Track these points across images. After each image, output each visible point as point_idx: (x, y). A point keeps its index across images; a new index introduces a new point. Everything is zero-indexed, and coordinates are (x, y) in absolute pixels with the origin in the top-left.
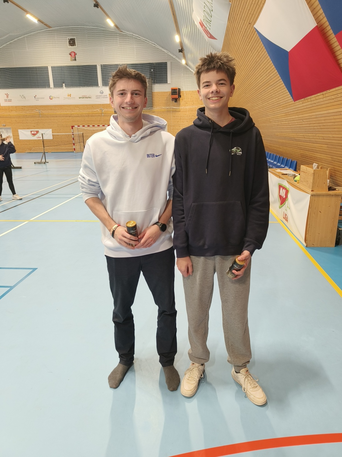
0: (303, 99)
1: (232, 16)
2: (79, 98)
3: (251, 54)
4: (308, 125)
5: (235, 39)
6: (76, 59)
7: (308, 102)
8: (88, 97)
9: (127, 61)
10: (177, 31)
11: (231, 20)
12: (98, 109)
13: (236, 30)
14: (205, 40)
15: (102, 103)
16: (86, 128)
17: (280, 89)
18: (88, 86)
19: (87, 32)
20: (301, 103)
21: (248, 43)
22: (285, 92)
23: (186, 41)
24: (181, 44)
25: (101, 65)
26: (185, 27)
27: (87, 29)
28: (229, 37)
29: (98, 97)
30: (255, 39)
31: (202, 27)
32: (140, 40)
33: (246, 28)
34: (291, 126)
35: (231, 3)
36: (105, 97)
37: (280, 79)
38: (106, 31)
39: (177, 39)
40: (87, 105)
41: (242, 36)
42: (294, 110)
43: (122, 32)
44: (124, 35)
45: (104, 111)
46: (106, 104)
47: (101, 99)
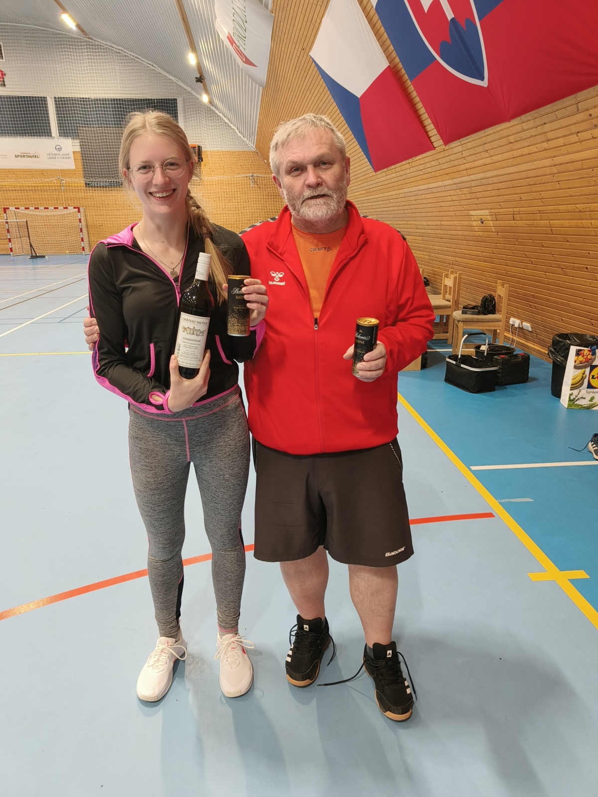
0: (386, 170)
1: (277, 34)
2: (16, 157)
3: (310, 96)
4: (396, 208)
5: (285, 69)
6: (6, 83)
7: (393, 173)
8: (32, 155)
9: (105, 93)
10: (190, 46)
11: (276, 39)
12: (53, 179)
13: (285, 56)
14: (239, 66)
15: (60, 168)
16: (32, 211)
17: (355, 153)
18: (31, 136)
19: (24, 35)
20: (384, 174)
21: (304, 79)
22: (362, 158)
23: (208, 65)
24: (200, 67)
25: (55, 98)
26: (205, 40)
27: (24, 29)
28: (275, 64)
29: (53, 156)
30: (314, 73)
31: (232, 45)
32: (126, 56)
33: (298, 54)
34: (376, 210)
35: (273, 15)
36: (65, 157)
37: (353, 139)
38: (61, 36)
39: (192, 59)
40: (30, 171)
41: (294, 66)
42: (376, 185)
43: (92, 39)
44: (95, 46)
45: (64, 182)
46: (68, 170)
47: (57, 159)
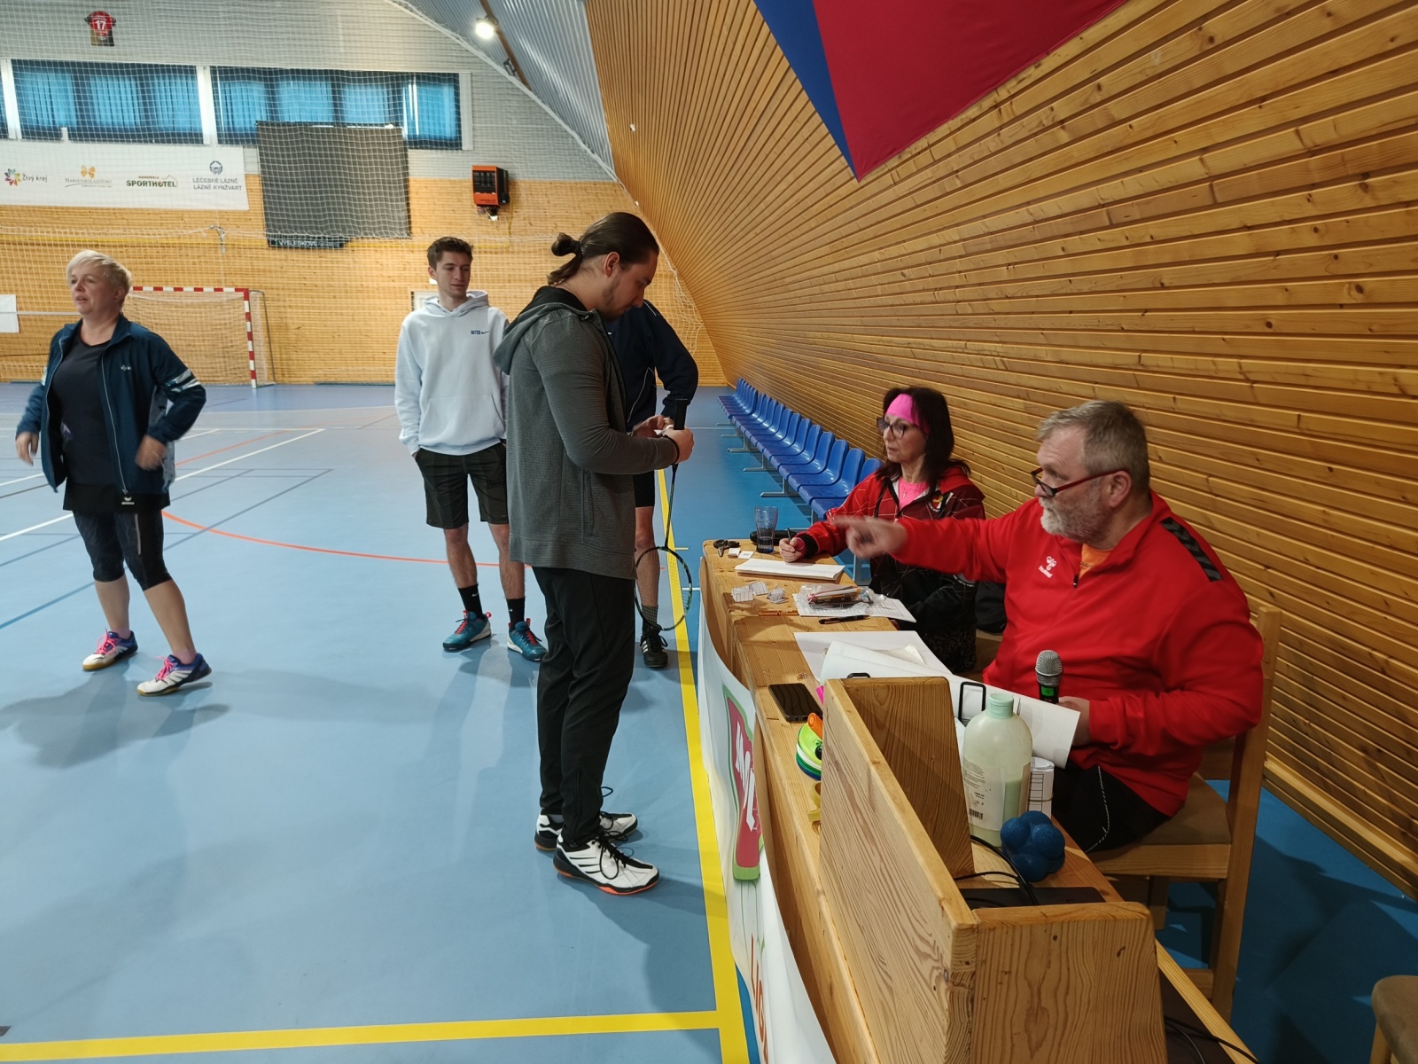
6: (115, 39)
7: (918, 171)
8: (162, 181)
15: (218, 208)
17: (797, 125)
18: (162, 141)
22: (814, 138)
25: (213, 68)
29: (204, 184)
36: (230, 184)
40: (155, 212)
45: (224, 235)
46: (233, 212)
47: (212, 190)
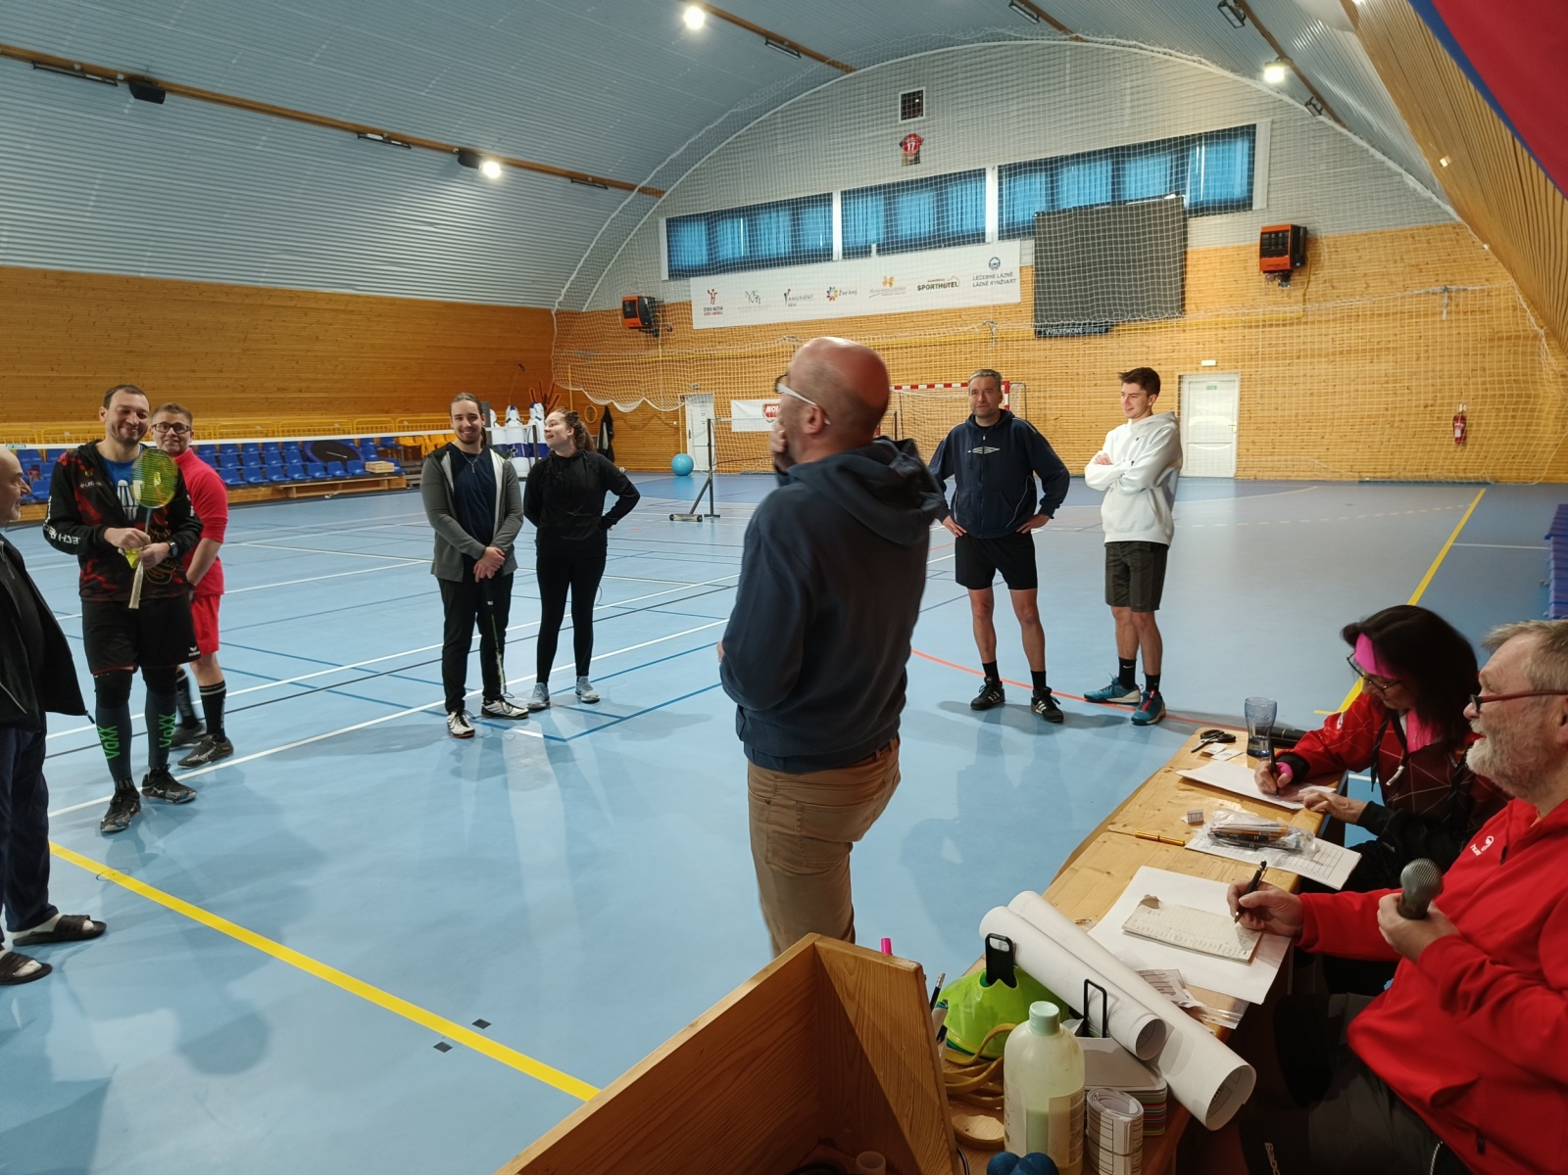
2: (919, 289)
6: (921, 157)
8: (947, 282)
12: (974, 326)
18: (949, 245)
25: (999, 167)
29: (982, 281)
36: (1005, 279)
40: (942, 312)
43: (1077, 39)
45: (994, 330)
46: (1006, 306)
47: (989, 285)
